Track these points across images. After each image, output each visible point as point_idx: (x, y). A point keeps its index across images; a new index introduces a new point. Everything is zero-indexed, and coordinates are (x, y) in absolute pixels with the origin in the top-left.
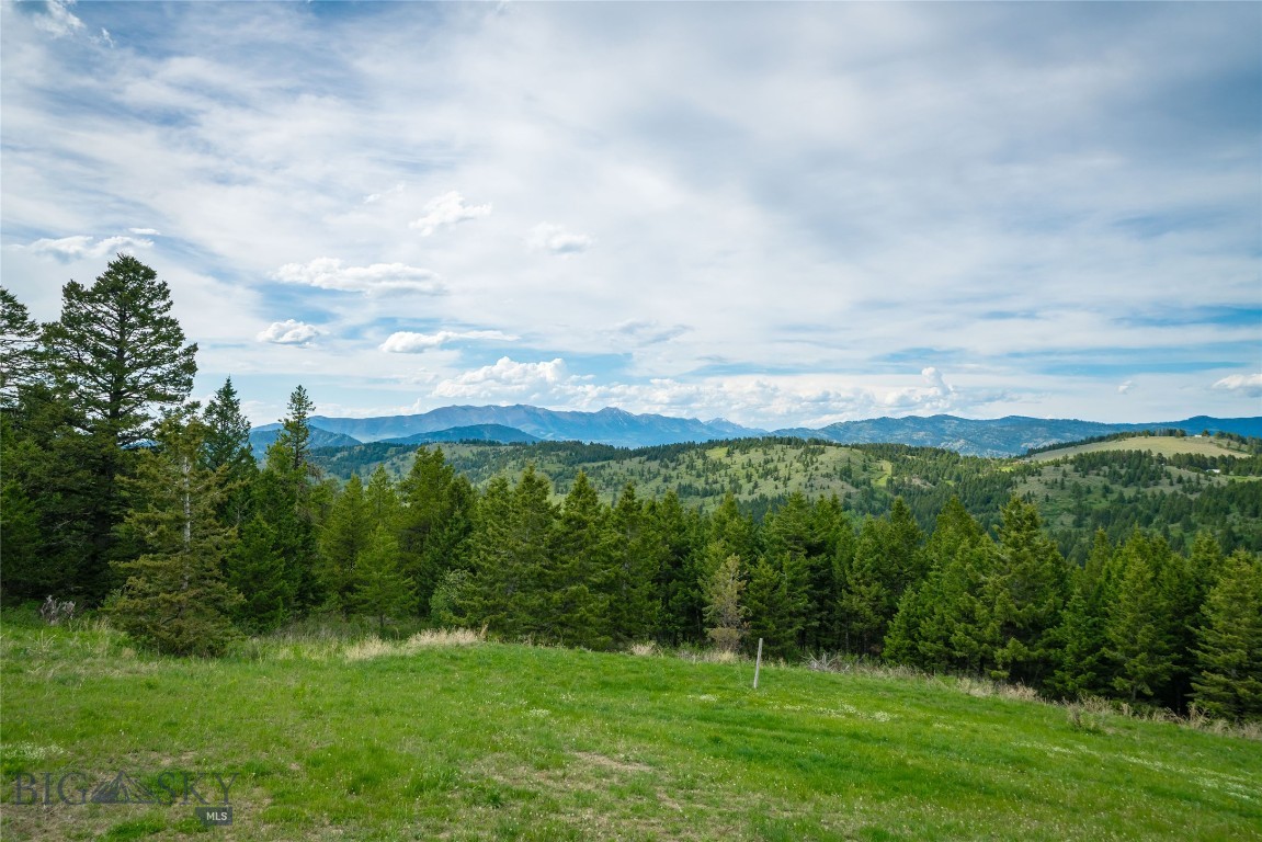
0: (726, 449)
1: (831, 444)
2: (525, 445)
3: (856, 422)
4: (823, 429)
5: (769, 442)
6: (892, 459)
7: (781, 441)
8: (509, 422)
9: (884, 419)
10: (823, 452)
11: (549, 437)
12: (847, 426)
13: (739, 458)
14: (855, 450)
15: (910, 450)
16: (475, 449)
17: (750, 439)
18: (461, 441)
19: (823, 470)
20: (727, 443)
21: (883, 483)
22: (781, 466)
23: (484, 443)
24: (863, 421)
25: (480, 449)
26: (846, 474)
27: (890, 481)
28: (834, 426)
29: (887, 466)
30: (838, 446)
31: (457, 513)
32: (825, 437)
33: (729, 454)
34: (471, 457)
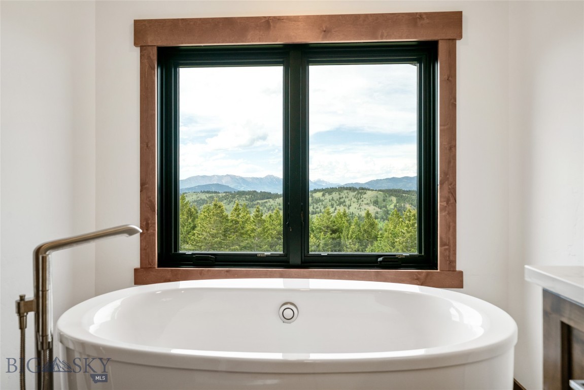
0: (322, 193)
1: (369, 190)
2: (230, 193)
3: (381, 180)
4: (366, 183)
5: (341, 189)
6: (396, 196)
7: (347, 189)
8: (224, 182)
9: (393, 178)
10: (365, 193)
11: (242, 189)
12: (377, 181)
13: (328, 197)
14: (379, 192)
15: (404, 192)
16: (208, 195)
17: (333, 188)
18: (201, 192)
19: (365, 202)
20: (322, 190)
21: (392, 206)
22: (347, 200)
23: (212, 192)
24: (384, 179)
25: (210, 195)
26: (376, 203)
27: (395, 206)
28: (371, 181)
29: (394, 199)
30: (372, 190)
31: (190, 220)
32: (367, 186)
33: (323, 195)
34: (206, 199)
